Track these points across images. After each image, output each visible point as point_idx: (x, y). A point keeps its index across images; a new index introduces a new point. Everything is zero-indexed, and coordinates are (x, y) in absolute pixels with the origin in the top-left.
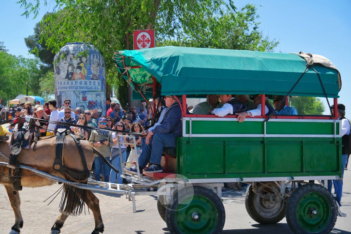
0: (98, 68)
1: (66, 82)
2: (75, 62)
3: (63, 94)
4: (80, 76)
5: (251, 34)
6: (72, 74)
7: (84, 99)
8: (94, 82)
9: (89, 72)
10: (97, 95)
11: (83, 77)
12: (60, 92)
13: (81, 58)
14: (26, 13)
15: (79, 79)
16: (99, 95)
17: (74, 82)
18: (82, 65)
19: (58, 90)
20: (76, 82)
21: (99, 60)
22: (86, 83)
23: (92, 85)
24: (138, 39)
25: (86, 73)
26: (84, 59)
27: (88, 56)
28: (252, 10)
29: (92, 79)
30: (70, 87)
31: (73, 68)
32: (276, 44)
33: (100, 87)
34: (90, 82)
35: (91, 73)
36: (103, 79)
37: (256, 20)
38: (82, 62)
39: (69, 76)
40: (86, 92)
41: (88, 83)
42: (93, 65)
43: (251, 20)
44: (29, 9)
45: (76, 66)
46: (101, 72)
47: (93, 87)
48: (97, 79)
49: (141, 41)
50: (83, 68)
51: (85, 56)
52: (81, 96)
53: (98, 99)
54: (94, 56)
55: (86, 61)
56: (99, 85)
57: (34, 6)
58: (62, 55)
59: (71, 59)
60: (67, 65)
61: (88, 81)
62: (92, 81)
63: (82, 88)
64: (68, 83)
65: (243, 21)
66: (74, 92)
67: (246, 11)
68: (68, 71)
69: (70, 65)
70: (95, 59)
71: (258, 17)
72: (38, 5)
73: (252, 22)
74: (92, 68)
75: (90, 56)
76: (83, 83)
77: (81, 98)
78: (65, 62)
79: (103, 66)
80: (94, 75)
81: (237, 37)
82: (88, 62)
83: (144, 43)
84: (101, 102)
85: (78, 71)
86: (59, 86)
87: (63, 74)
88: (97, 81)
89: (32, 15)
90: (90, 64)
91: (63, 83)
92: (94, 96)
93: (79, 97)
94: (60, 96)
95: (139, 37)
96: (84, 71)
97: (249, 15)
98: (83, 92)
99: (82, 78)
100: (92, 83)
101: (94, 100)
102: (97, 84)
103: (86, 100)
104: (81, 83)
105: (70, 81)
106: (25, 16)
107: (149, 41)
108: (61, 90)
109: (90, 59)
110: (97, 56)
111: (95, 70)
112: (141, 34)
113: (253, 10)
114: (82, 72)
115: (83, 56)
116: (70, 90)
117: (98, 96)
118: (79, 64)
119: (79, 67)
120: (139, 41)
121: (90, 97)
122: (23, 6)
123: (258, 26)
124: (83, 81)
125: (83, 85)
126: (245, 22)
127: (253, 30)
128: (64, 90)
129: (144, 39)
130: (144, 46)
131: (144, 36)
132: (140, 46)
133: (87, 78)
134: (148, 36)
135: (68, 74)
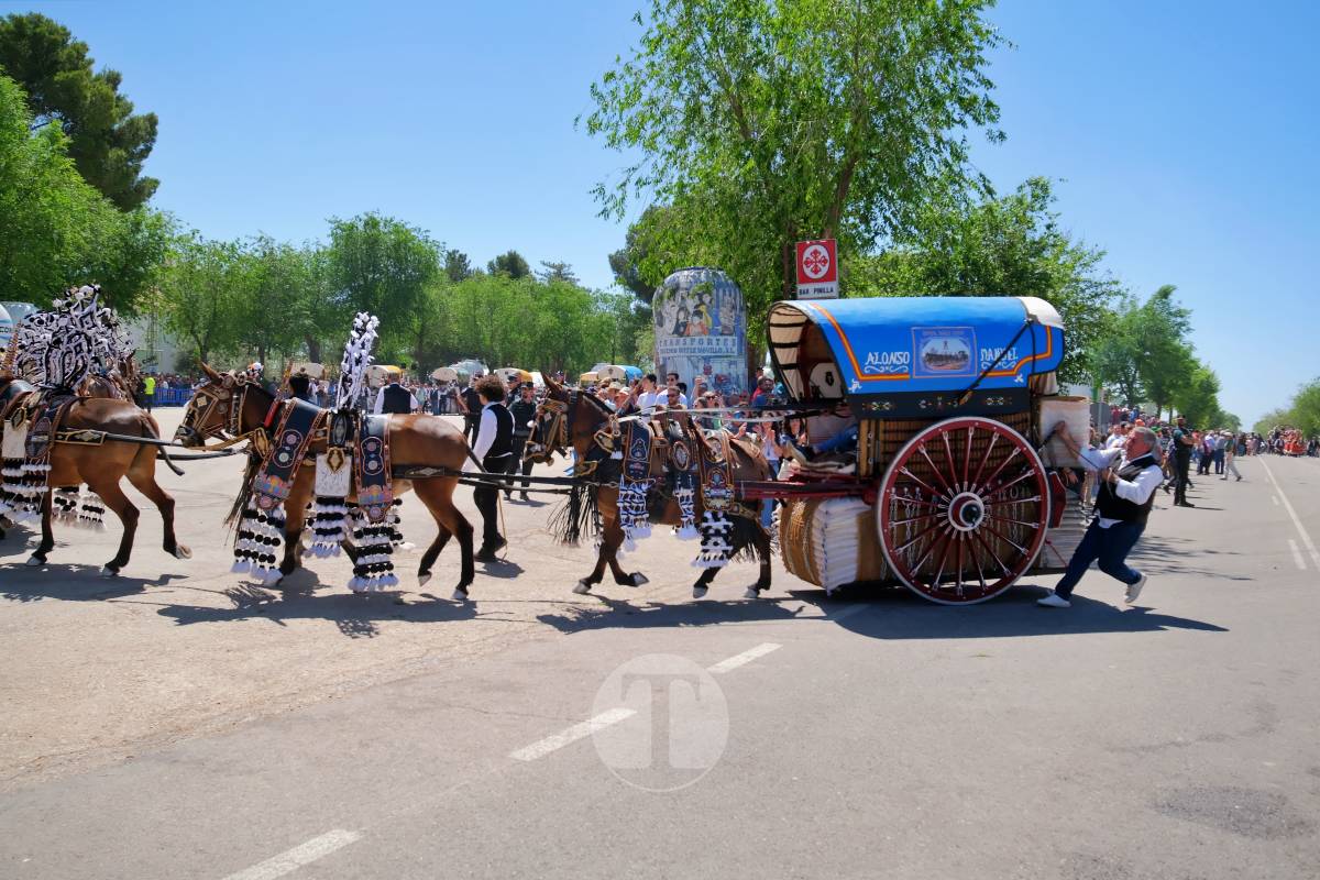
0: (733, 314)
1: (674, 342)
2: (691, 304)
3: (669, 362)
4: (700, 330)
5: (1042, 238)
6: (685, 325)
7: (707, 371)
8: (726, 340)
9: (717, 322)
10: (730, 364)
11: (705, 331)
12: (665, 359)
13: (700, 299)
14: (605, 213)
15: (699, 334)
16: (735, 363)
17: (688, 339)
18: (703, 308)
19: (661, 356)
20: (693, 340)
21: (735, 298)
22: (710, 342)
23: (721, 346)
24: (804, 259)
25: (711, 322)
26: (707, 299)
27: (714, 292)
28: (1041, 190)
29: (722, 334)
30: (681, 350)
31: (688, 313)
32: (1100, 254)
33: (735, 349)
34: (718, 340)
35: (719, 323)
36: (743, 334)
37: (1051, 208)
38: (702, 303)
39: (681, 329)
40: (710, 357)
41: (714, 342)
42: (724, 309)
43: (1041, 209)
44: (610, 205)
45: (691, 310)
46: (738, 320)
47: (724, 350)
48: (731, 335)
49: (812, 262)
50: (705, 315)
52: (701, 366)
53: (732, 370)
54: (724, 291)
55: (710, 302)
56: (734, 345)
57: (618, 199)
58: (667, 293)
59: (683, 298)
60: (677, 309)
61: (714, 339)
62: (722, 338)
63: (703, 351)
64: (678, 342)
65: (1025, 213)
66: (689, 358)
67: (1028, 190)
68: (678, 320)
69: (681, 309)
70: (727, 298)
71: (1054, 199)
72: (623, 199)
73: (1042, 214)
74: (721, 314)
75: (718, 291)
76: (706, 342)
77: (701, 370)
78: (672, 303)
79: (741, 309)
80: (725, 327)
81: (1012, 245)
83: (816, 266)
84: (738, 376)
85: (696, 320)
86: (663, 348)
87: (669, 326)
88: (730, 338)
89: (614, 215)
90: (718, 307)
91: (668, 342)
92: (725, 365)
93: (697, 368)
94: (664, 366)
95: (807, 254)
96: (707, 320)
97: (1036, 198)
98: (705, 358)
99: (704, 333)
100: (721, 342)
101: (725, 373)
102: (730, 343)
103: (710, 373)
104: (701, 342)
106: (602, 217)
107: (825, 261)
108: (666, 355)
109: (717, 296)
110: (730, 292)
111: (726, 317)
112: (812, 249)
113: (1045, 189)
114: (703, 321)
115: (704, 293)
116: (682, 354)
117: (733, 366)
118: (697, 306)
119: (698, 313)
120: (807, 263)
121: (718, 368)
122: (600, 199)
123: (1056, 221)
124: (705, 338)
125: (705, 345)
126: (1029, 214)
127: (1044, 229)
128: (671, 355)
129: (816, 257)
130: (816, 272)
131: (816, 252)
132: (808, 271)
133: (712, 332)
134: (823, 252)
135: (678, 326)
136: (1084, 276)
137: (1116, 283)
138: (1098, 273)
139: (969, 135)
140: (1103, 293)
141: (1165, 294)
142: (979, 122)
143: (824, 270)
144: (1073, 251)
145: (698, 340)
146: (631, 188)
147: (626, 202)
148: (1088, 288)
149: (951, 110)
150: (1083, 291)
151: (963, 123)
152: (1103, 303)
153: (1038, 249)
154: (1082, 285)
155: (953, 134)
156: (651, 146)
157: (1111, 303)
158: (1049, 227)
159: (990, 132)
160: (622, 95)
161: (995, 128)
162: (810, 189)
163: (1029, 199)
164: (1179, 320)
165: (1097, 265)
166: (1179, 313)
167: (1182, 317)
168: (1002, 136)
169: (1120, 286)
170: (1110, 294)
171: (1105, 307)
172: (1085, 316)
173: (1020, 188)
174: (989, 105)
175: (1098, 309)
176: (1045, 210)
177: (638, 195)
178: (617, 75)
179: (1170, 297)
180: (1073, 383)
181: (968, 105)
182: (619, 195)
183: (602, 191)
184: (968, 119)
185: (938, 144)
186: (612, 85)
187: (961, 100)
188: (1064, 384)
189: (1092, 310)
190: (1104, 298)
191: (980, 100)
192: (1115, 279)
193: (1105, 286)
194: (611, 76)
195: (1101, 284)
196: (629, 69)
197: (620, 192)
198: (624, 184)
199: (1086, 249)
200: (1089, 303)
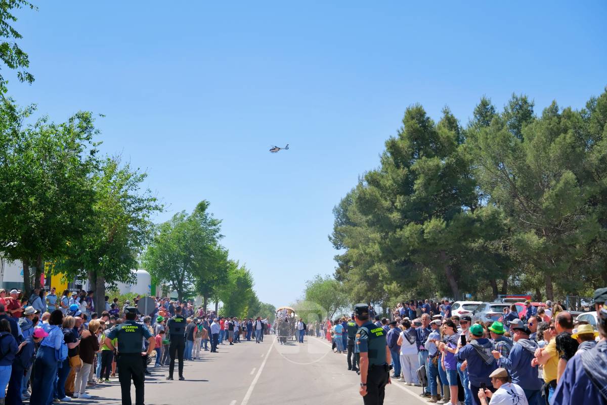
136: (130, 193)
137: (155, 200)
138: (140, 192)
140: (145, 208)
141: (202, 207)
142: (11, 66)
144: (120, 172)
148: (133, 203)
150: (129, 205)
152: (143, 216)
153: (84, 170)
154: (129, 201)
157: (151, 217)
158: (92, 152)
159: (19, 74)
161: (25, 71)
163: (77, 130)
164: (213, 228)
165: (140, 184)
166: (213, 223)
167: (215, 225)
168: (31, 78)
169: (157, 203)
170: (148, 208)
171: (146, 219)
172: (129, 226)
173: (71, 120)
174: (19, 53)
175: (139, 221)
176: (90, 140)
179: (207, 211)
180: (123, 281)
188: (115, 282)
189: (136, 221)
190: (145, 211)
191: (11, 47)
192: (153, 196)
193: (145, 202)
195: (142, 200)
199: (131, 171)
200: (134, 215)
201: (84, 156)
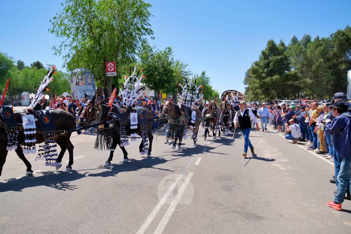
0: (91, 80)
1: (76, 87)
2: (80, 77)
3: (75, 92)
6: (78, 83)
8: (89, 86)
9: (87, 82)
12: (73, 91)
13: (82, 76)
15: (82, 85)
16: (92, 92)
17: (79, 86)
18: (83, 78)
21: (91, 76)
22: (85, 87)
23: (88, 88)
24: (108, 66)
25: (85, 82)
26: (84, 76)
27: (86, 74)
28: (170, 49)
29: (88, 85)
30: (78, 89)
32: (187, 65)
33: (92, 89)
34: (87, 86)
35: (88, 82)
36: (94, 85)
37: (173, 54)
38: (83, 77)
39: (77, 84)
40: (85, 91)
41: (86, 87)
42: (88, 78)
44: (57, 52)
45: (80, 79)
46: (92, 81)
48: (91, 85)
50: (84, 80)
51: (84, 74)
53: (92, 94)
54: (88, 74)
55: (85, 77)
56: (92, 88)
57: (59, 50)
58: (73, 74)
59: (77, 76)
60: (76, 78)
62: (88, 86)
63: (84, 89)
64: (77, 87)
65: (167, 55)
66: (80, 91)
67: (167, 50)
69: (77, 79)
70: (89, 76)
71: (173, 52)
72: (61, 50)
73: (170, 55)
74: (88, 80)
75: (87, 74)
76: (84, 87)
77: (83, 94)
78: (75, 77)
79: (93, 79)
81: (163, 63)
82: (86, 77)
83: (111, 68)
85: (81, 81)
86: (73, 88)
87: (74, 83)
88: (90, 86)
90: (87, 78)
91: (74, 87)
92: (89, 93)
94: (73, 93)
95: (108, 65)
96: (84, 81)
97: (169, 52)
98: (84, 91)
99: (83, 85)
101: (89, 95)
104: (83, 87)
105: (78, 86)
106: (55, 55)
107: (113, 67)
109: (87, 75)
111: (89, 81)
114: (83, 82)
116: (78, 90)
118: (81, 78)
119: (82, 80)
120: (108, 67)
122: (54, 50)
123: (173, 57)
124: (84, 86)
125: (84, 88)
126: (168, 55)
127: (171, 59)
128: (75, 90)
129: (111, 66)
130: (111, 70)
131: (110, 65)
132: (109, 69)
133: (85, 84)
134: (112, 65)
135: (76, 83)
136: (183, 70)
137: (190, 72)
138: (186, 70)
139: (147, 37)
141: (203, 74)
142: (149, 34)
143: (113, 69)
144: (180, 64)
145: (82, 86)
146: (63, 47)
147: (62, 50)
149: (142, 31)
150: (183, 74)
151: (145, 34)
153: (170, 64)
154: (183, 72)
155: (143, 37)
156: (68, 36)
157: (189, 77)
158: (172, 59)
159: (151, 37)
160: (59, 23)
161: (152, 36)
162: (107, 50)
163: (168, 52)
164: (208, 80)
165: (186, 67)
166: (207, 78)
168: (154, 38)
169: (191, 73)
171: (188, 78)
172: (183, 80)
173: (166, 49)
174: (151, 31)
177: (65, 49)
178: (57, 17)
179: (205, 74)
181: (146, 30)
182: (59, 49)
183: (54, 48)
184: (146, 33)
185: (139, 39)
186: (56, 20)
187: (144, 29)
189: (185, 78)
190: (188, 75)
191: (149, 29)
193: (188, 73)
194: (55, 18)
196: (60, 16)
197: (60, 48)
198: (61, 46)
199: (183, 64)
200: (184, 76)
201: (170, 60)
